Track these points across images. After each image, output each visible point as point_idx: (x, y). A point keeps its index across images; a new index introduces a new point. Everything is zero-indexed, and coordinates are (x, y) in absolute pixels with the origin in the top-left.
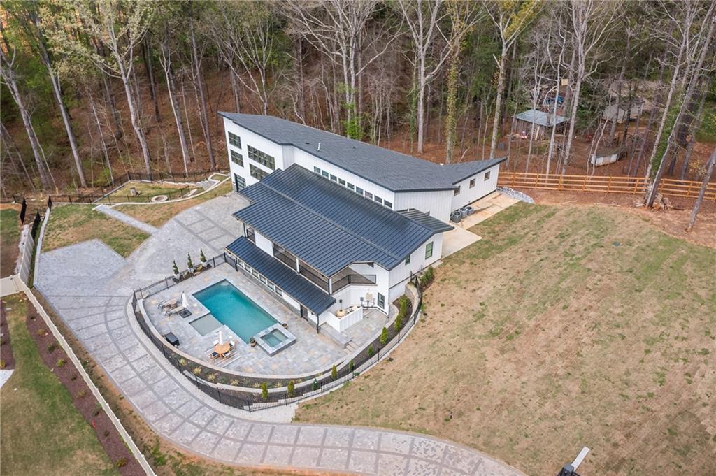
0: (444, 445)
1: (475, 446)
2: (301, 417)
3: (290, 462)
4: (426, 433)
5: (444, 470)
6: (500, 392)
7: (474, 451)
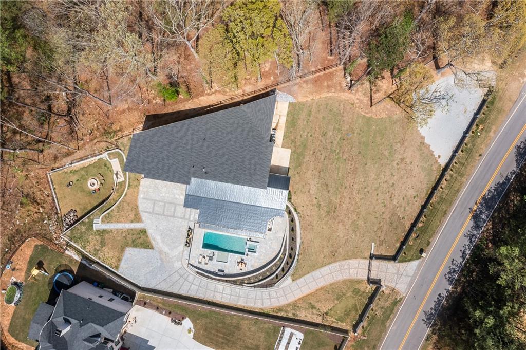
0: (338, 264)
1: (345, 259)
2: (294, 279)
3: (302, 293)
4: (331, 263)
5: (342, 271)
6: (343, 237)
7: (346, 261)
